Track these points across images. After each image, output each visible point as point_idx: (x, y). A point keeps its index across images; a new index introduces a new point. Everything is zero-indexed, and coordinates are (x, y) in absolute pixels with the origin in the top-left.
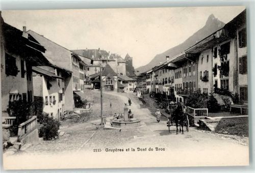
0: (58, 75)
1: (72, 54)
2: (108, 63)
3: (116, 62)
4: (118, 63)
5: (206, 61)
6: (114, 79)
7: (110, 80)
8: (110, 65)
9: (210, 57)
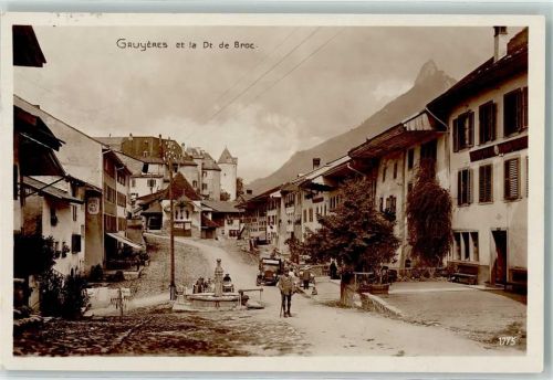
0: (74, 195)
1: (103, 150)
2: (181, 170)
3: (199, 167)
4: (204, 170)
5: (392, 176)
6: (193, 208)
7: (185, 208)
8: (184, 174)
9: (400, 168)
